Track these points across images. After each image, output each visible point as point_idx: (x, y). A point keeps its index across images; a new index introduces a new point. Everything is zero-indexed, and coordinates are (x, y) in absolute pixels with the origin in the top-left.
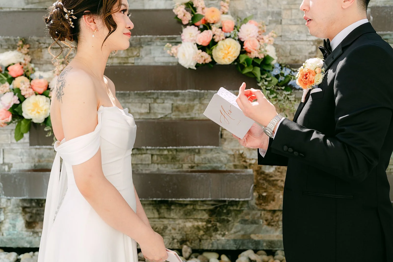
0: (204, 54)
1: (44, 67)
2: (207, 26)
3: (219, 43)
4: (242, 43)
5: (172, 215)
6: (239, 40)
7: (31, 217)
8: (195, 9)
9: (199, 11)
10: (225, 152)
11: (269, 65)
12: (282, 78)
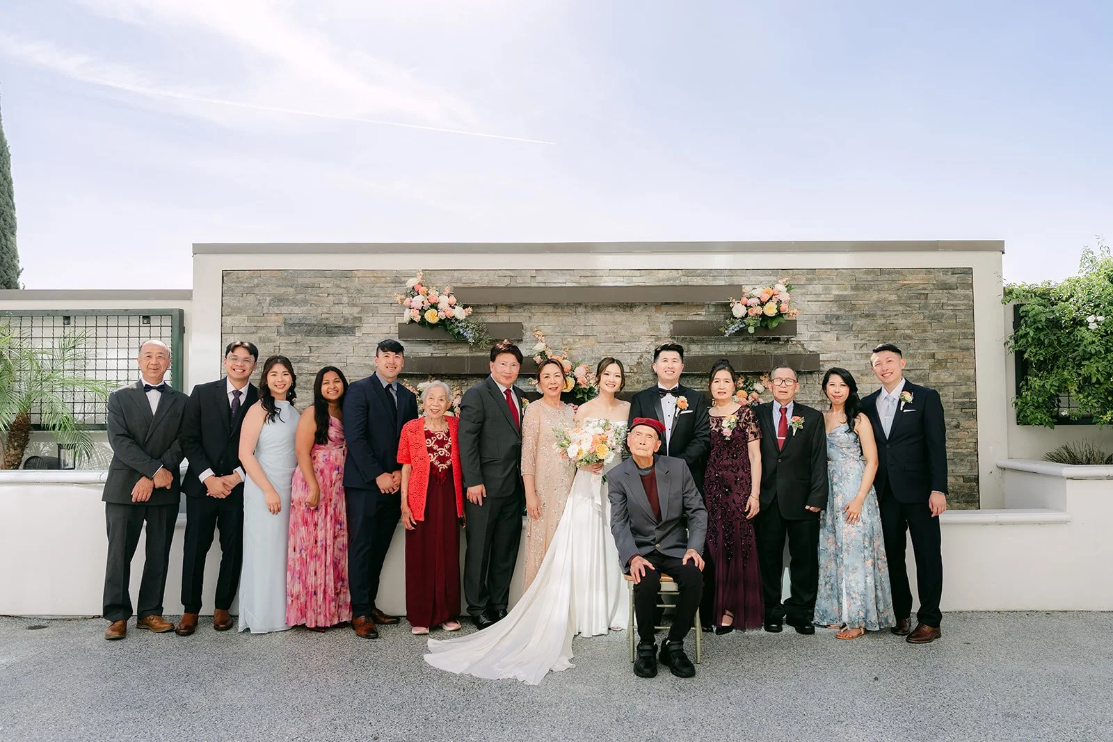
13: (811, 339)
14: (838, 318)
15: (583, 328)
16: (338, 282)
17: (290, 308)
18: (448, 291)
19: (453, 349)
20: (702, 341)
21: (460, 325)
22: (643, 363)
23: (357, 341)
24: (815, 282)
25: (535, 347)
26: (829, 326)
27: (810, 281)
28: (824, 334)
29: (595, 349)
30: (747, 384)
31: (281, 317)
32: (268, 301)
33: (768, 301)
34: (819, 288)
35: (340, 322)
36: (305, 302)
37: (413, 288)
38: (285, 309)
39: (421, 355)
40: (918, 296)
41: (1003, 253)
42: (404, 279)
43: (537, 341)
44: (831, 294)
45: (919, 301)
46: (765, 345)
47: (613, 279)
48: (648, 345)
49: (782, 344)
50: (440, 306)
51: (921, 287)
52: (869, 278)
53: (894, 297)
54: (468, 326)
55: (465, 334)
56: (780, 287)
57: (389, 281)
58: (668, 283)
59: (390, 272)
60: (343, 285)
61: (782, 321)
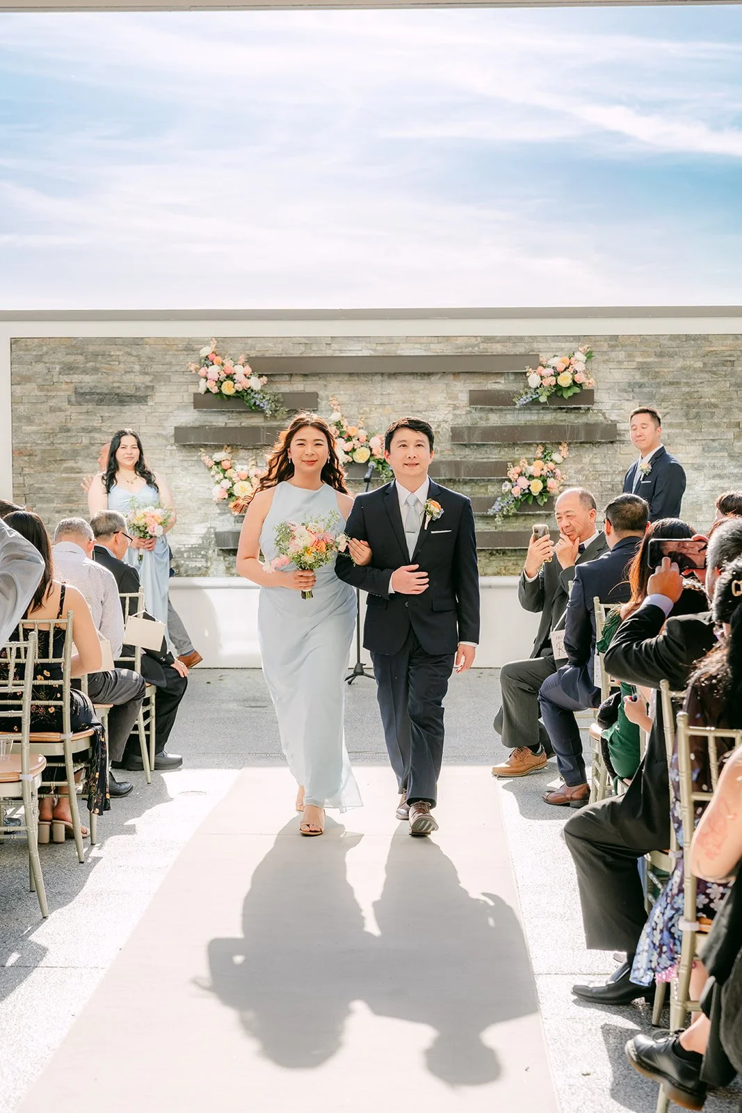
0: (348, 456)
1: (240, 462)
2: (349, 439)
3: (357, 450)
4: (371, 450)
6: (369, 447)
7: (229, 564)
8: (342, 426)
9: (344, 429)
13: (613, 407)
14: (641, 386)
15: (380, 397)
16: (129, 350)
17: (82, 376)
18: (242, 359)
19: (247, 418)
20: (501, 410)
21: (256, 396)
22: (441, 433)
23: (150, 411)
24: (618, 349)
25: (330, 418)
26: (631, 395)
27: (613, 347)
28: (626, 403)
30: (545, 454)
31: (72, 385)
32: (57, 369)
33: (565, 370)
34: (621, 355)
35: (131, 392)
36: (96, 370)
37: (207, 357)
38: (76, 378)
39: (215, 424)
40: (724, 363)
42: (196, 347)
43: (332, 410)
44: (634, 361)
45: (725, 368)
46: (565, 414)
47: (410, 347)
48: (446, 415)
49: (583, 413)
50: (235, 377)
51: (728, 353)
52: (674, 344)
53: (699, 364)
54: (264, 397)
55: (262, 405)
56: (580, 356)
57: (181, 349)
58: (466, 350)
59: (183, 339)
60: (135, 353)
61: (577, 390)
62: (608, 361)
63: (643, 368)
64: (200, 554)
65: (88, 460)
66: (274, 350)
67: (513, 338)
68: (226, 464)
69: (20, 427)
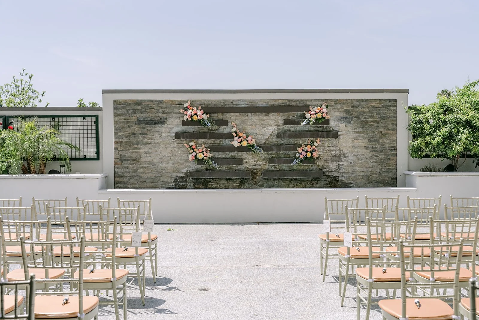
0: (240, 144)
1: (199, 146)
2: (240, 137)
3: (243, 141)
4: (248, 141)
5: (231, 182)
7: (195, 184)
8: (237, 133)
9: (238, 134)
10: (244, 167)
11: (254, 146)
12: (257, 149)
13: (336, 126)
14: (346, 118)
15: (250, 122)
16: (158, 104)
17: (140, 114)
18: (200, 108)
19: (202, 130)
20: (295, 127)
21: (205, 121)
22: (273, 135)
23: (165, 127)
24: (338, 104)
26: (343, 121)
27: (336, 104)
28: (341, 124)
29: (255, 130)
30: (311, 143)
31: (137, 117)
32: (131, 111)
33: (319, 112)
34: (339, 107)
35: (159, 120)
36: (146, 112)
37: (187, 107)
38: (138, 115)
41: (408, 93)
42: (183, 103)
43: (233, 127)
44: (344, 109)
45: (376, 112)
46: (318, 128)
47: (262, 103)
48: (275, 128)
49: (325, 128)
50: (197, 114)
51: (377, 106)
52: (358, 103)
53: (367, 110)
54: (208, 121)
55: (207, 125)
56: (324, 107)
57: (177, 104)
58: (282, 105)
59: (177, 100)
60: (160, 105)
61: (323, 120)
62: (334, 109)
63: (347, 111)
64: (184, 180)
65: (142, 145)
66: (212, 104)
67: (299, 100)
68: (194, 147)
69: (117, 133)
